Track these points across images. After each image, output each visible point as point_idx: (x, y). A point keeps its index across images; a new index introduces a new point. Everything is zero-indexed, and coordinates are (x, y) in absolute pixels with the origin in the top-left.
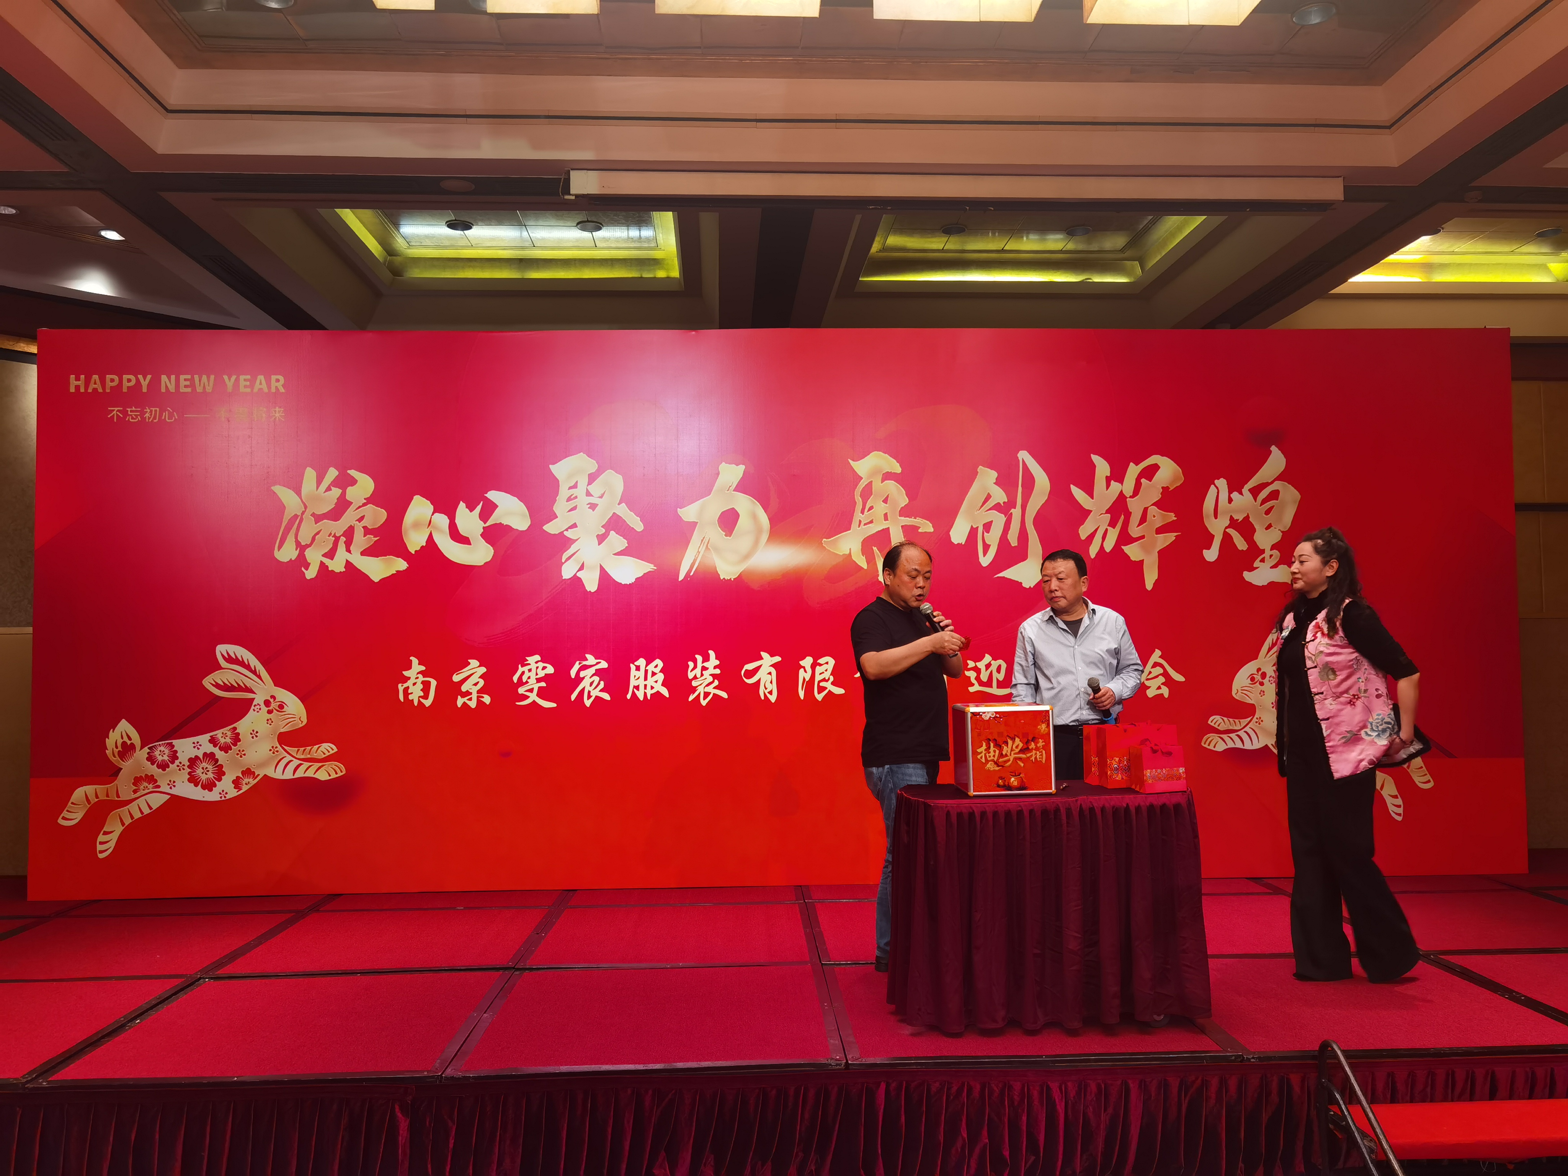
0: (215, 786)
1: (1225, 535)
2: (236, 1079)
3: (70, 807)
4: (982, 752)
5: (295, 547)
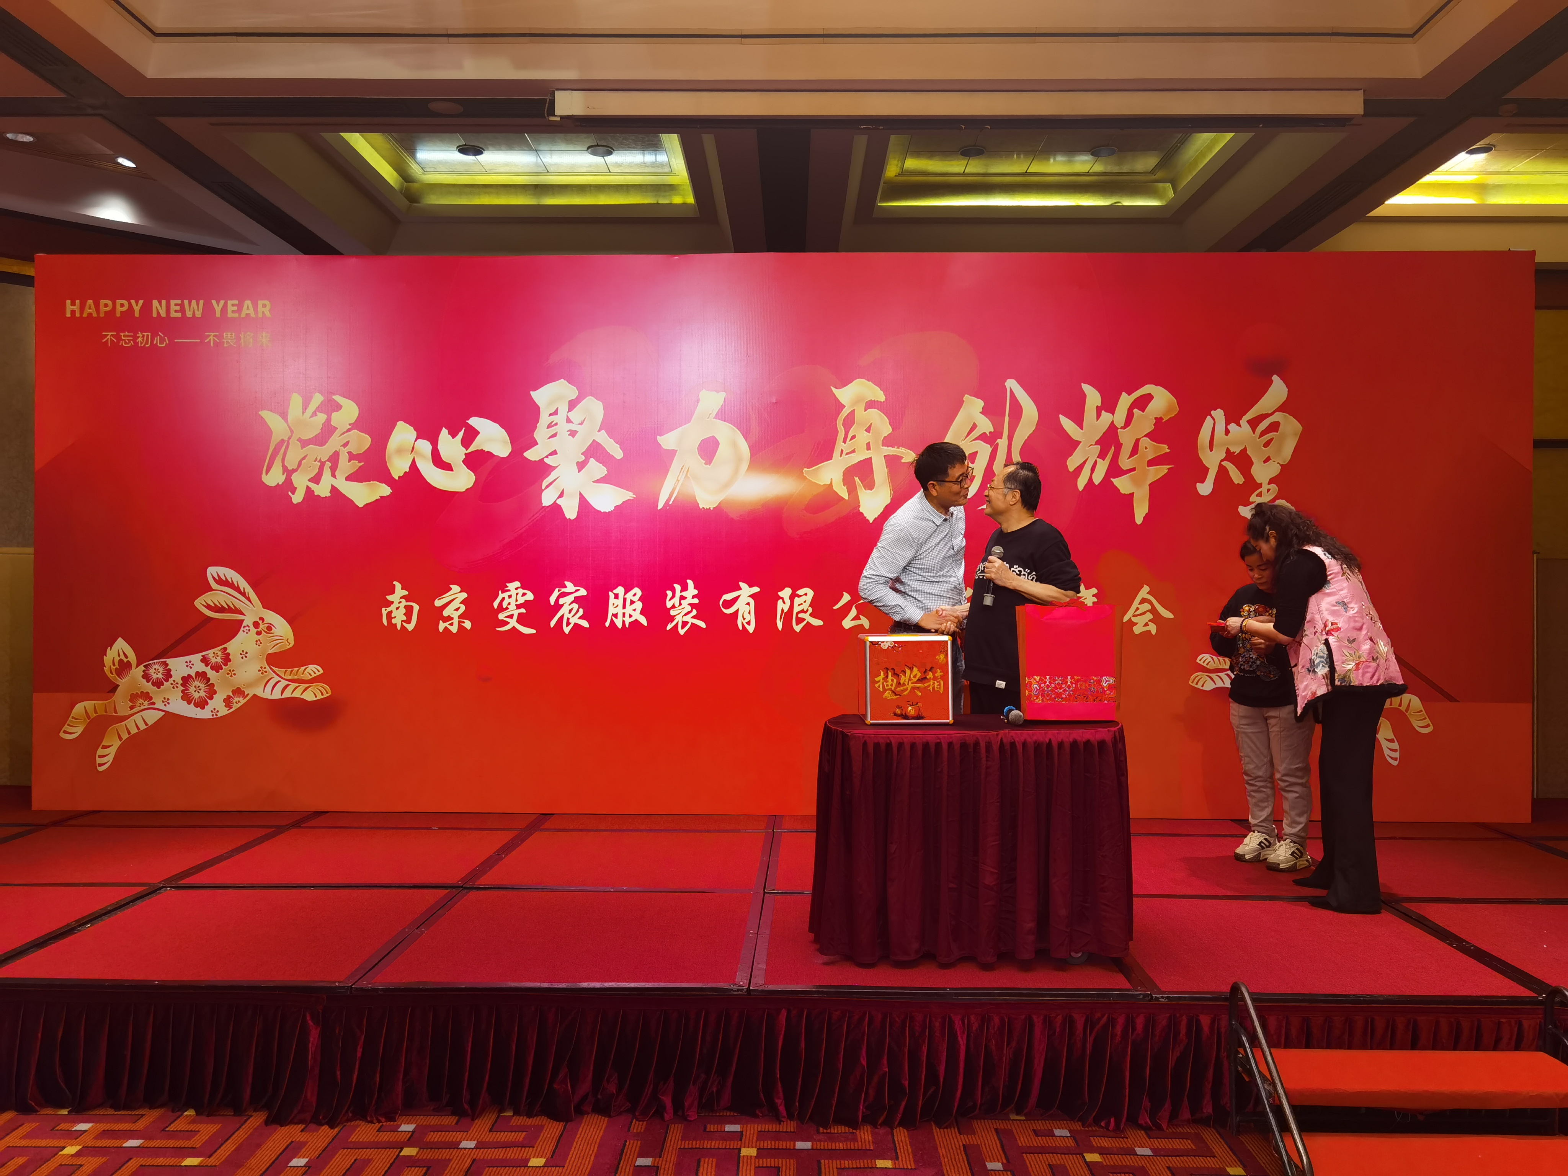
0: (207, 704)
1: (1221, 467)
2: (157, 981)
3: (71, 721)
4: (880, 681)
5: (282, 472)
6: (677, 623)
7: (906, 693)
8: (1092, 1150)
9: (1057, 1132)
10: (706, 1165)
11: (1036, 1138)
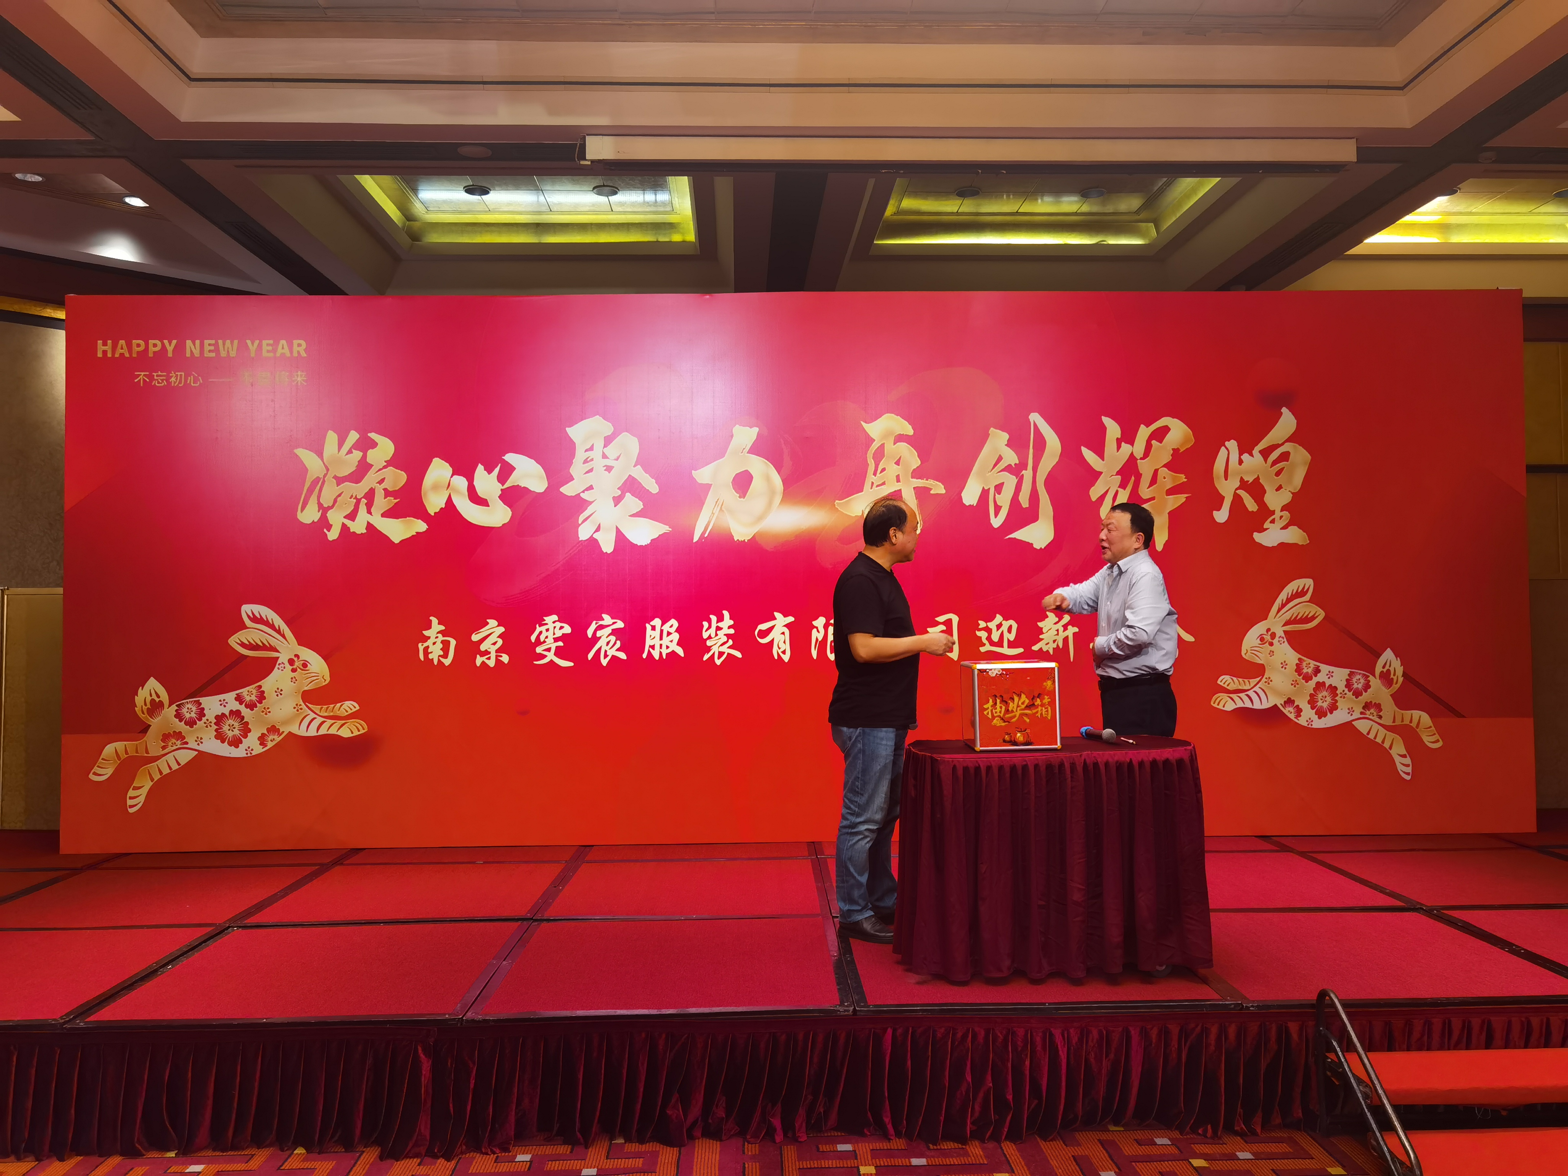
0: (241, 743)
1: (1236, 495)
2: (265, 1020)
3: (101, 762)
4: (988, 708)
5: (318, 509)
6: (714, 653)
7: (1014, 720)
8: (1196, 1156)
9: (1159, 1141)
11: (1139, 1146)
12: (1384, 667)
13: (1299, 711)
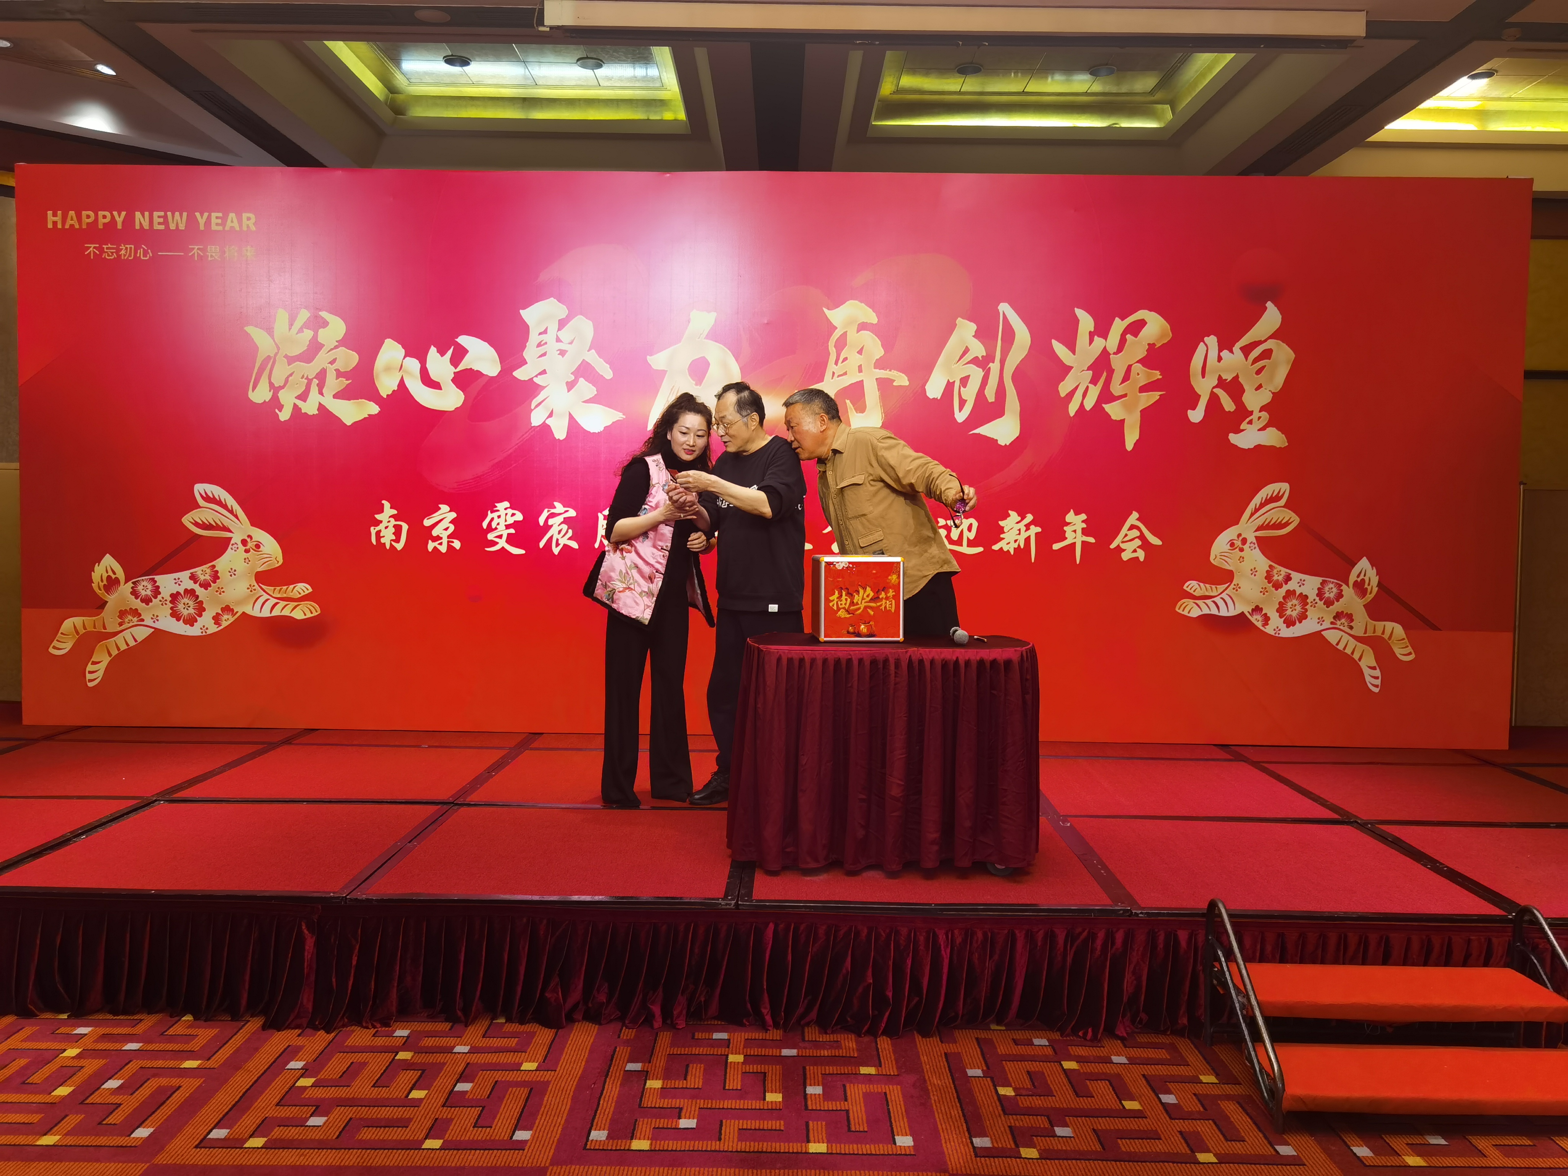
0: (196, 621)
1: (1213, 394)
2: (154, 891)
3: (60, 637)
5: (269, 389)
8: (1070, 1058)
9: (1036, 1042)
10: (694, 1070)
11: (1016, 1046)
12: (1358, 576)
13: (1266, 619)
